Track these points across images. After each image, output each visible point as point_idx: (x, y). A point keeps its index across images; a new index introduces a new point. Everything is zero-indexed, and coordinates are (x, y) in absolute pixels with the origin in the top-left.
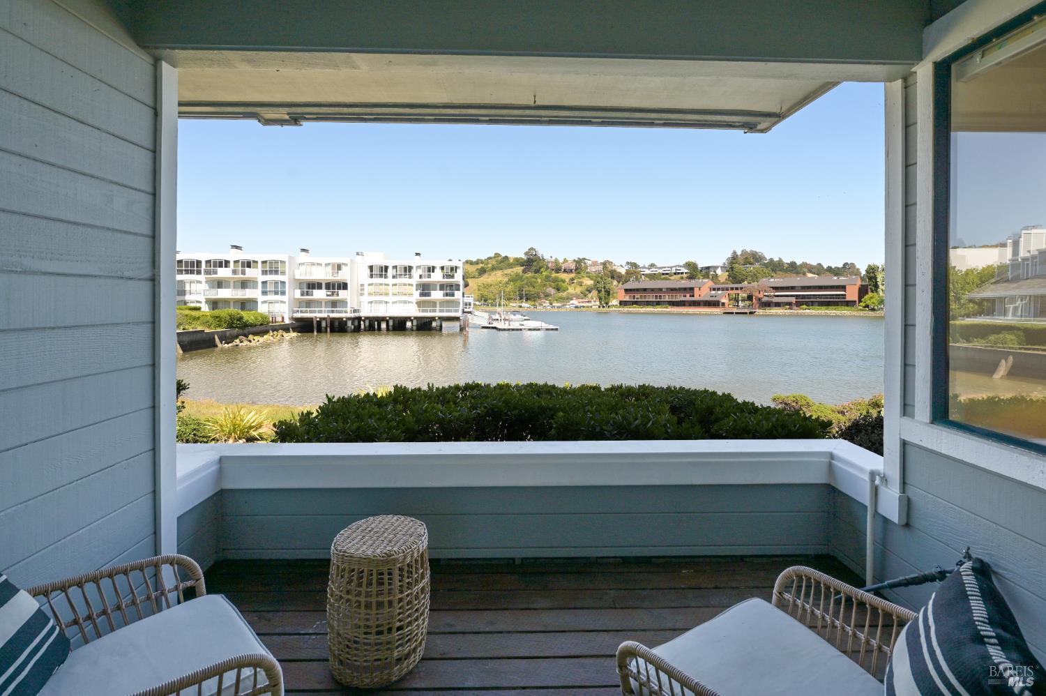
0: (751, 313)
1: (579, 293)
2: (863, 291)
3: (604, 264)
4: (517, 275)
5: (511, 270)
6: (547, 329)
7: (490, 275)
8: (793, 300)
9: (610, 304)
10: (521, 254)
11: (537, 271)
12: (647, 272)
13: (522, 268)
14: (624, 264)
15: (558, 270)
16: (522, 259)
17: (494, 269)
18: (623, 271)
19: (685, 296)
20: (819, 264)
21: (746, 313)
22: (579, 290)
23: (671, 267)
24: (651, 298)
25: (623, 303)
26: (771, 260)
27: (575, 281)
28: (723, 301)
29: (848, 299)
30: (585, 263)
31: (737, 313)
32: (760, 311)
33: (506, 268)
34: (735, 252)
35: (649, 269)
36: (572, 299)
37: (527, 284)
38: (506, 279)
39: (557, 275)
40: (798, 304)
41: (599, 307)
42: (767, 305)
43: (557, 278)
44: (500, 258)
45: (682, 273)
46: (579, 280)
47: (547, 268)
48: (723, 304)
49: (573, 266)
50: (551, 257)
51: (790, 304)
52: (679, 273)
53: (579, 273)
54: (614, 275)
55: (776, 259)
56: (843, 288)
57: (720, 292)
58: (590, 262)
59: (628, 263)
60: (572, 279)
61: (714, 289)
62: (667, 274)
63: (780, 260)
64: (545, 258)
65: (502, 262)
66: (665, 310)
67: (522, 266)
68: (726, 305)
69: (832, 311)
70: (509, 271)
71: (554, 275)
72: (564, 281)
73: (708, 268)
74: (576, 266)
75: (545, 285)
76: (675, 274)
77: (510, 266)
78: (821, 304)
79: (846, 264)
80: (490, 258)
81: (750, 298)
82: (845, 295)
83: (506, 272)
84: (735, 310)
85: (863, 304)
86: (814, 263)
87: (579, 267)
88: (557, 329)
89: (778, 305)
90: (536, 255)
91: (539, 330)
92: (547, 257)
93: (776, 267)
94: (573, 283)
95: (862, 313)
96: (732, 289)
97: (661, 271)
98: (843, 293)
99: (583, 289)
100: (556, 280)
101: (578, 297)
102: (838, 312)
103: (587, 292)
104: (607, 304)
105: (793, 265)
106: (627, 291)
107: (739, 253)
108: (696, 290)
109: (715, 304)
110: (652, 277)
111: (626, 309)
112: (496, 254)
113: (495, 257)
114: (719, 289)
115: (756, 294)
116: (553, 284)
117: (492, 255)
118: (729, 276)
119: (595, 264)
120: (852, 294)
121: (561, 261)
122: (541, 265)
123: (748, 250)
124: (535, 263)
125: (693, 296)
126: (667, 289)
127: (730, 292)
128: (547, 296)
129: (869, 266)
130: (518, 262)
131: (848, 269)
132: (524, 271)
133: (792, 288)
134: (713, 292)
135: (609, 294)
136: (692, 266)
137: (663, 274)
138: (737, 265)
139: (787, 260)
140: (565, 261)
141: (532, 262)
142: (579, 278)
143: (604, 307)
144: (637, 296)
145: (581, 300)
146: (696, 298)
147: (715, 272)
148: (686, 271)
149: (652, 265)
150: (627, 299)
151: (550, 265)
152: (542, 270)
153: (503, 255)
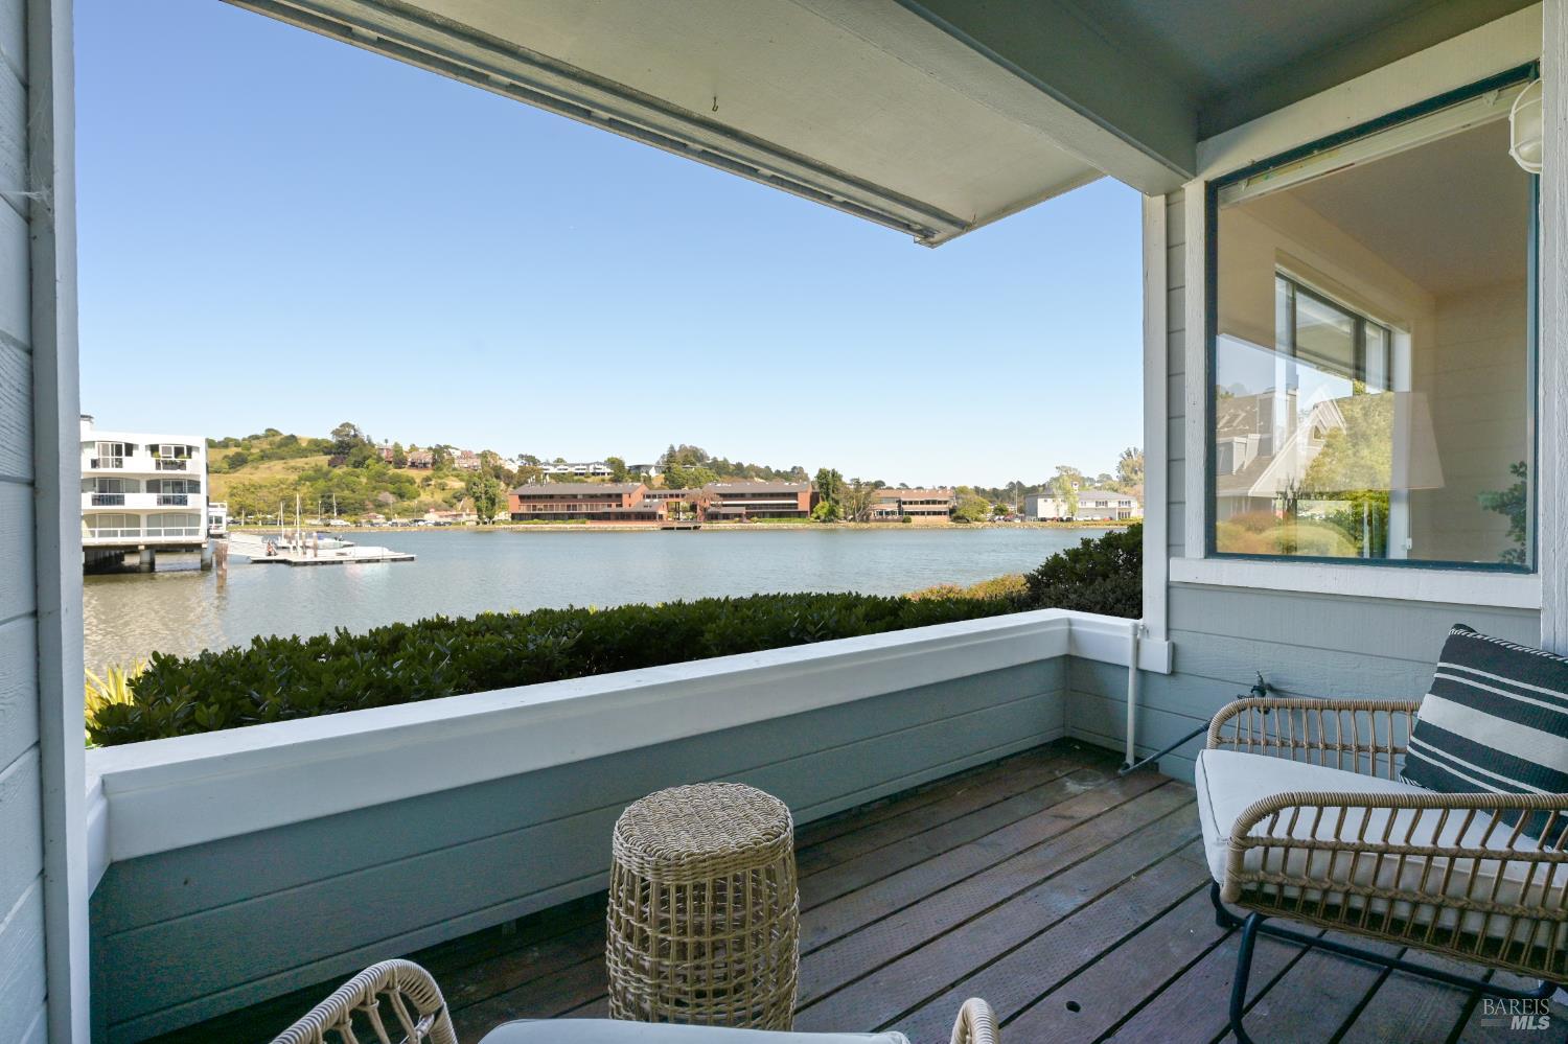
0: (695, 528)
1: (440, 501)
2: (814, 499)
3: (484, 455)
4: (318, 470)
5: (304, 459)
6: (394, 560)
7: (257, 468)
8: (743, 510)
9: (496, 518)
10: (326, 434)
11: (358, 464)
12: (553, 470)
13: (329, 457)
14: (515, 458)
15: (400, 462)
16: (328, 442)
17: (265, 457)
18: (514, 468)
19: (610, 506)
20: (767, 467)
21: (689, 528)
22: (439, 497)
23: (588, 465)
24: (560, 508)
25: (516, 517)
26: (715, 460)
27: (433, 483)
28: (660, 512)
29: (800, 509)
30: (450, 454)
31: (678, 528)
32: (705, 526)
33: (293, 457)
34: (672, 448)
35: (555, 466)
36: (427, 512)
37: (338, 486)
38: (294, 477)
39: (399, 471)
40: (749, 516)
41: (478, 523)
42: (713, 517)
43: (399, 476)
44: (278, 439)
45: (603, 474)
46: (440, 481)
47: (379, 459)
48: (661, 517)
49: (429, 458)
50: (386, 441)
51: (740, 515)
52: (598, 474)
53: (440, 469)
54: (499, 473)
55: (720, 459)
56: (794, 495)
57: (656, 500)
58: (458, 453)
59: (521, 456)
60: (427, 479)
61: (648, 497)
62: (581, 474)
63: (725, 460)
64: (374, 441)
65: (284, 446)
66: (582, 525)
67: (326, 454)
68: (664, 517)
69: (784, 524)
70: (300, 462)
71: (392, 471)
72: (411, 481)
73: (638, 467)
74: (434, 458)
75: (375, 488)
76: (593, 474)
77: (302, 453)
78: (773, 515)
79: (795, 468)
80: (256, 437)
81: (693, 508)
82: (796, 504)
83: (292, 463)
84: (676, 525)
85: (815, 515)
86: (762, 466)
87: (439, 458)
88: (412, 559)
89: (726, 517)
90: (355, 436)
91: (378, 561)
92: (377, 440)
93: (721, 469)
94: (429, 485)
95: (814, 526)
96: (671, 496)
97: (573, 470)
98: (795, 502)
99: (447, 495)
100: (395, 480)
101: (438, 508)
102: (791, 525)
103: (454, 501)
104: (490, 518)
105: (739, 466)
106: (522, 497)
107: (677, 449)
108: (625, 497)
109: (650, 516)
110: (558, 478)
111: (522, 526)
112: (268, 430)
113: (266, 436)
114: (654, 497)
115: (700, 503)
116: (391, 486)
117: (261, 432)
118: (666, 479)
119: (466, 455)
120: (803, 504)
121: (406, 448)
122: (366, 453)
123: (688, 445)
124: (353, 450)
125: (621, 506)
126: (584, 495)
127: (669, 500)
128: (380, 506)
129: (821, 471)
130: (318, 447)
131: (796, 474)
132: (332, 464)
133: (742, 496)
134: (648, 500)
135: (493, 504)
136: (615, 463)
137: (576, 474)
138: (675, 465)
139: (733, 461)
140: (413, 448)
141: (347, 448)
142: (440, 478)
143: (485, 523)
144: (540, 505)
145: (445, 513)
146: (625, 508)
147: (647, 473)
148: (609, 471)
149: (560, 461)
150: (523, 509)
151: (384, 455)
152: (368, 462)
153: (286, 433)
